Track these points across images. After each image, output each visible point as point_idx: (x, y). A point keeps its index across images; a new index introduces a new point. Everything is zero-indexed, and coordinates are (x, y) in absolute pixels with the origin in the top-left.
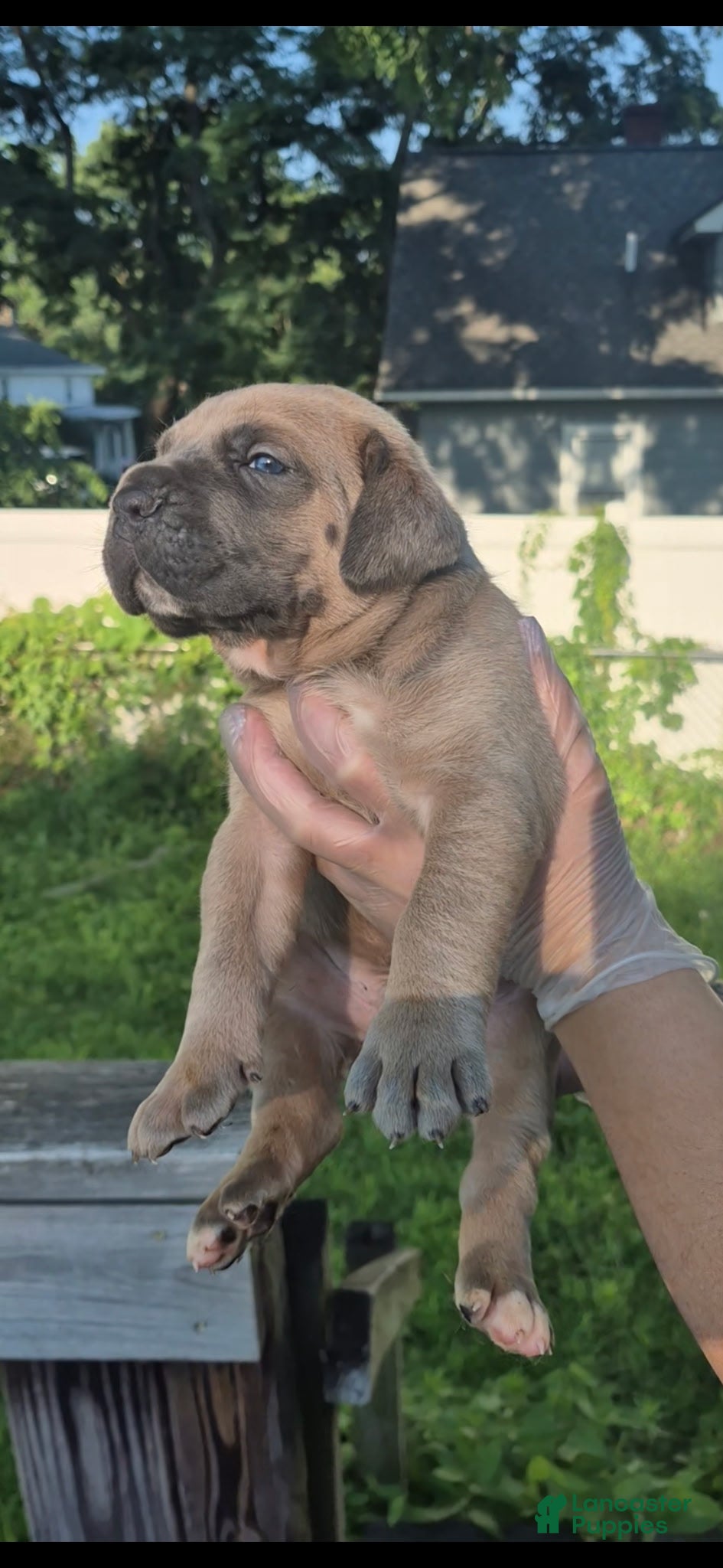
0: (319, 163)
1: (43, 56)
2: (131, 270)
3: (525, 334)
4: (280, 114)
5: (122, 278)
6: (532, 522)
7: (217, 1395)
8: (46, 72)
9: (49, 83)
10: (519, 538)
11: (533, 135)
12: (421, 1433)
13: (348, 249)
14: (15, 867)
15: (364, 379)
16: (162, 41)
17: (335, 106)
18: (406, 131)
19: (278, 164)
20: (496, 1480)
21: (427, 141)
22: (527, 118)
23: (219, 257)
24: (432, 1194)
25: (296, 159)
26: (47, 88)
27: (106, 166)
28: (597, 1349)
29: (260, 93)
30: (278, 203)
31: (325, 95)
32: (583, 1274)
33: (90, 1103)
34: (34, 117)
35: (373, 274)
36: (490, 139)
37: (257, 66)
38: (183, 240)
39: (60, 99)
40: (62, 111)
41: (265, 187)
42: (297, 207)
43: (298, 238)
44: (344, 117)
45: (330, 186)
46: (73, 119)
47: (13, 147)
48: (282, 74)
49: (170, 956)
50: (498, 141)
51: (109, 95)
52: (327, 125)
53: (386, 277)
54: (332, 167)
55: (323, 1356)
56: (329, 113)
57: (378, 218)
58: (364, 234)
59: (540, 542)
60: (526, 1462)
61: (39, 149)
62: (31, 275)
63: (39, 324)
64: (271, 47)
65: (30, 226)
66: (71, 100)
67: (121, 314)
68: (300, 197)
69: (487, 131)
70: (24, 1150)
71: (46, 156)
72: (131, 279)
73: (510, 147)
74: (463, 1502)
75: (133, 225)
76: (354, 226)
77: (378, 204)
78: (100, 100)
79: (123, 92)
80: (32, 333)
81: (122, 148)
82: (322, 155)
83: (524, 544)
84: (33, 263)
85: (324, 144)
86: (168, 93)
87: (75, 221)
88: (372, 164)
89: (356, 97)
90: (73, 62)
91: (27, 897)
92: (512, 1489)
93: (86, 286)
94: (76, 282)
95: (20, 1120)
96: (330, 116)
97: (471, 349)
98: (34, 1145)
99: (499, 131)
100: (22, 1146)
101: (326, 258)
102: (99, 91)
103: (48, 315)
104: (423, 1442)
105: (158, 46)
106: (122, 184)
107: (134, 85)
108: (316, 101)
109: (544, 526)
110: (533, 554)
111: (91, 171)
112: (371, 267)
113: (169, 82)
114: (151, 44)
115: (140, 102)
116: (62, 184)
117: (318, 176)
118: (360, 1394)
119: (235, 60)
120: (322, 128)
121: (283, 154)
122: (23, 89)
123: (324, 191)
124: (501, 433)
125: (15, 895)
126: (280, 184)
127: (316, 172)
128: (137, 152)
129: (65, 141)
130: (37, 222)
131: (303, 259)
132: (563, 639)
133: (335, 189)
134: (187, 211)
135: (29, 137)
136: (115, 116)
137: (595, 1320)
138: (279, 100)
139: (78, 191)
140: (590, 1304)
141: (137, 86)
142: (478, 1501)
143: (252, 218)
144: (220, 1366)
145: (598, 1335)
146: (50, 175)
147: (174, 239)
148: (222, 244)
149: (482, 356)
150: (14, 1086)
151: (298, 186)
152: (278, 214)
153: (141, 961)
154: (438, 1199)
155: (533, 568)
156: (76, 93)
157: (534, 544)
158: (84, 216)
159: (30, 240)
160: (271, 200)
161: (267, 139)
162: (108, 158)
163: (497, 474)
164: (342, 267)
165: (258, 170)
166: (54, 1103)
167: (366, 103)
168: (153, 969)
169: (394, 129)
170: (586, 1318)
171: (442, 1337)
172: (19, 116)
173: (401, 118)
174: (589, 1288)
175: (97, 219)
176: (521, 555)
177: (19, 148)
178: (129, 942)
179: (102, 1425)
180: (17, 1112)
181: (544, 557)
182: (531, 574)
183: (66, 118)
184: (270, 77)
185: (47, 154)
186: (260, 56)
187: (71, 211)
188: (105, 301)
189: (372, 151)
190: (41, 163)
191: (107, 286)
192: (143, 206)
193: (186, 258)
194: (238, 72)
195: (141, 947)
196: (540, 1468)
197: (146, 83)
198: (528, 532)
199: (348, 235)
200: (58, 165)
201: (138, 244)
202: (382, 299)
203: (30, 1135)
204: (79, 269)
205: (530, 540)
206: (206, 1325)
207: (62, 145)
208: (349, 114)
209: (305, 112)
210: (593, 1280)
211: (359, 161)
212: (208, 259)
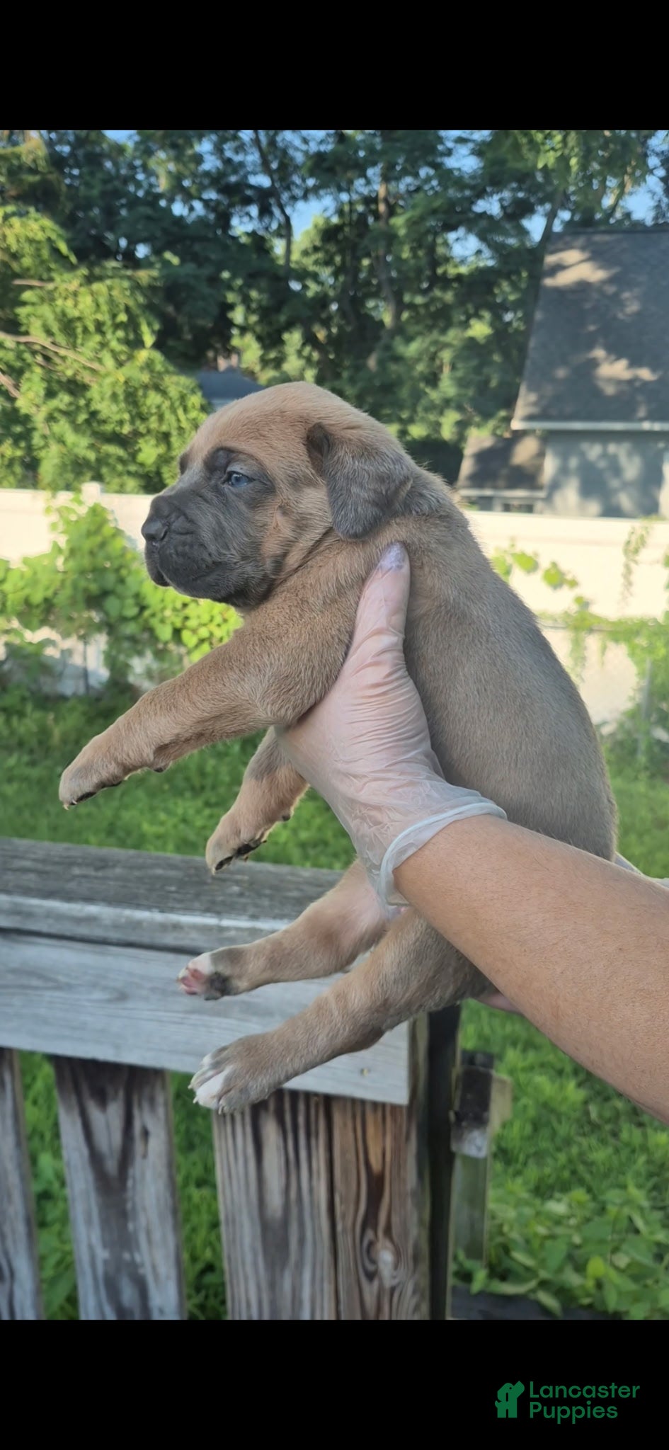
0: (480, 243)
1: (274, 166)
2: (328, 328)
3: (645, 374)
4: (452, 204)
5: (321, 335)
6: (637, 525)
7: (371, 1130)
8: (276, 177)
9: (277, 185)
10: (625, 538)
11: (656, 218)
12: (501, 1226)
13: (497, 310)
14: (214, 768)
15: (503, 413)
16: (365, 151)
17: (496, 197)
18: (551, 216)
19: (446, 244)
20: (560, 1270)
21: (568, 224)
22: (653, 203)
23: (397, 316)
24: (519, 1047)
25: (462, 240)
26: (276, 188)
27: (316, 249)
28: (650, 1184)
29: (438, 189)
30: (445, 273)
31: (489, 189)
32: (641, 1125)
33: (295, 894)
34: (265, 211)
35: (517, 331)
36: (619, 222)
37: (437, 166)
38: (371, 304)
39: (285, 196)
40: (285, 205)
41: (435, 262)
42: (459, 278)
43: (461, 300)
44: (503, 207)
45: (488, 261)
46: (293, 211)
47: (248, 234)
48: (456, 173)
49: (325, 844)
50: (627, 223)
51: (322, 192)
52: (488, 213)
53: (526, 334)
54: (489, 246)
55: (452, 1116)
56: (491, 203)
57: (523, 285)
58: (512, 298)
59: (642, 542)
60: (586, 1261)
61: (267, 236)
62: (254, 332)
63: (257, 368)
64: (449, 153)
65: (254, 294)
66: (294, 198)
67: (319, 362)
68: (463, 270)
69: (618, 215)
70: (246, 920)
71: (271, 240)
72: (329, 336)
73: (635, 229)
74: (533, 1284)
75: (331, 293)
76: (506, 291)
77: (524, 274)
78: (315, 197)
79: (332, 190)
80: (252, 373)
81: (329, 234)
82: (482, 237)
83: (628, 543)
84: (256, 323)
85: (485, 228)
86: (365, 191)
87: (288, 288)
88: (523, 243)
89: (513, 190)
90: (297, 168)
91: (222, 790)
92: (572, 1279)
93: (294, 338)
94: (286, 336)
95: (243, 900)
96: (491, 206)
97: (601, 384)
98: (254, 917)
99: (628, 215)
100: (245, 917)
101: (480, 317)
102: (315, 190)
103: (264, 362)
104: (501, 1233)
105: (362, 154)
106: (328, 262)
107: (342, 184)
108: (481, 194)
109: (646, 528)
110: (636, 551)
111: (305, 253)
112: (515, 324)
113: (368, 182)
114: (356, 152)
115: (344, 197)
116: (281, 262)
117: (479, 252)
118: (479, 1149)
119: (421, 162)
120: (483, 215)
121: (452, 236)
122: (258, 189)
123: (481, 264)
124: (619, 450)
125: (214, 787)
126: (447, 260)
127: (477, 249)
128: (340, 237)
129: (286, 230)
130: (260, 291)
131: (463, 318)
132: (655, 620)
133: (491, 263)
134: (374, 282)
135: (260, 226)
136: (325, 210)
137: (649, 1162)
138: (452, 193)
139: (293, 265)
140: (644, 1148)
141: (344, 184)
142: (544, 1284)
143: (425, 285)
144: (375, 1105)
145: (650, 1175)
146: (273, 255)
147: (363, 305)
148: (400, 306)
149: (610, 390)
150: (239, 877)
151: (463, 261)
152: (445, 282)
153: (303, 846)
154: (524, 1050)
155: (636, 562)
156: (299, 192)
157: (637, 543)
158: (295, 286)
159: (254, 305)
160: (440, 271)
161: (440, 224)
162: (318, 243)
163: (614, 483)
164: (492, 325)
165: (431, 249)
166: (268, 892)
167: (521, 195)
168: (312, 852)
169: (542, 215)
170: (642, 1159)
171: (522, 1157)
172: (254, 210)
173: (548, 206)
174: (645, 1136)
175: (305, 287)
176: (626, 552)
177: (253, 234)
178: (295, 831)
179: (281, 1144)
180: (241, 895)
181: (644, 555)
182: (633, 565)
183: (288, 211)
184: (446, 176)
185: (272, 239)
186: (439, 160)
187: (286, 280)
188: (307, 349)
189: (524, 233)
190: (268, 245)
191: (310, 339)
192: (341, 278)
193: (370, 318)
194: (424, 172)
195: (304, 835)
196: (597, 1266)
197: (351, 182)
198: (633, 533)
199: (499, 300)
200: (279, 247)
201: (334, 307)
202: (523, 349)
203: (251, 910)
204: (289, 326)
205: (634, 538)
206: (369, 1071)
207: (283, 232)
208: (506, 204)
209: (473, 203)
210: (649, 1131)
211: (512, 241)
212: (387, 318)
